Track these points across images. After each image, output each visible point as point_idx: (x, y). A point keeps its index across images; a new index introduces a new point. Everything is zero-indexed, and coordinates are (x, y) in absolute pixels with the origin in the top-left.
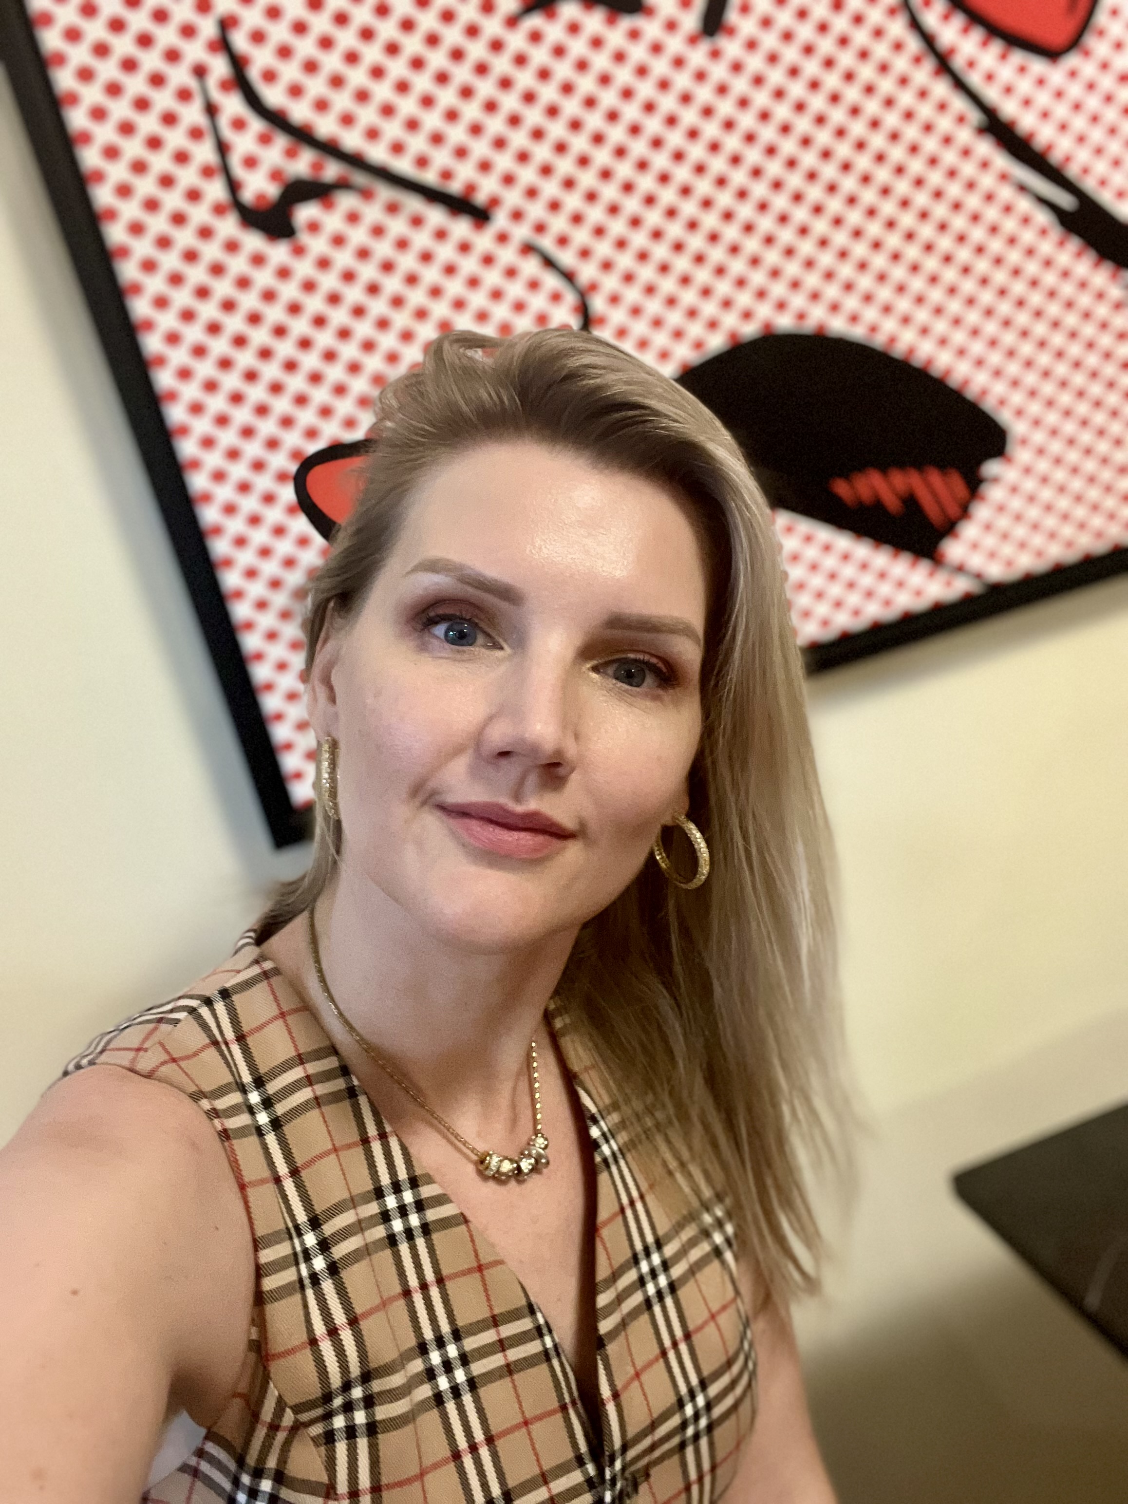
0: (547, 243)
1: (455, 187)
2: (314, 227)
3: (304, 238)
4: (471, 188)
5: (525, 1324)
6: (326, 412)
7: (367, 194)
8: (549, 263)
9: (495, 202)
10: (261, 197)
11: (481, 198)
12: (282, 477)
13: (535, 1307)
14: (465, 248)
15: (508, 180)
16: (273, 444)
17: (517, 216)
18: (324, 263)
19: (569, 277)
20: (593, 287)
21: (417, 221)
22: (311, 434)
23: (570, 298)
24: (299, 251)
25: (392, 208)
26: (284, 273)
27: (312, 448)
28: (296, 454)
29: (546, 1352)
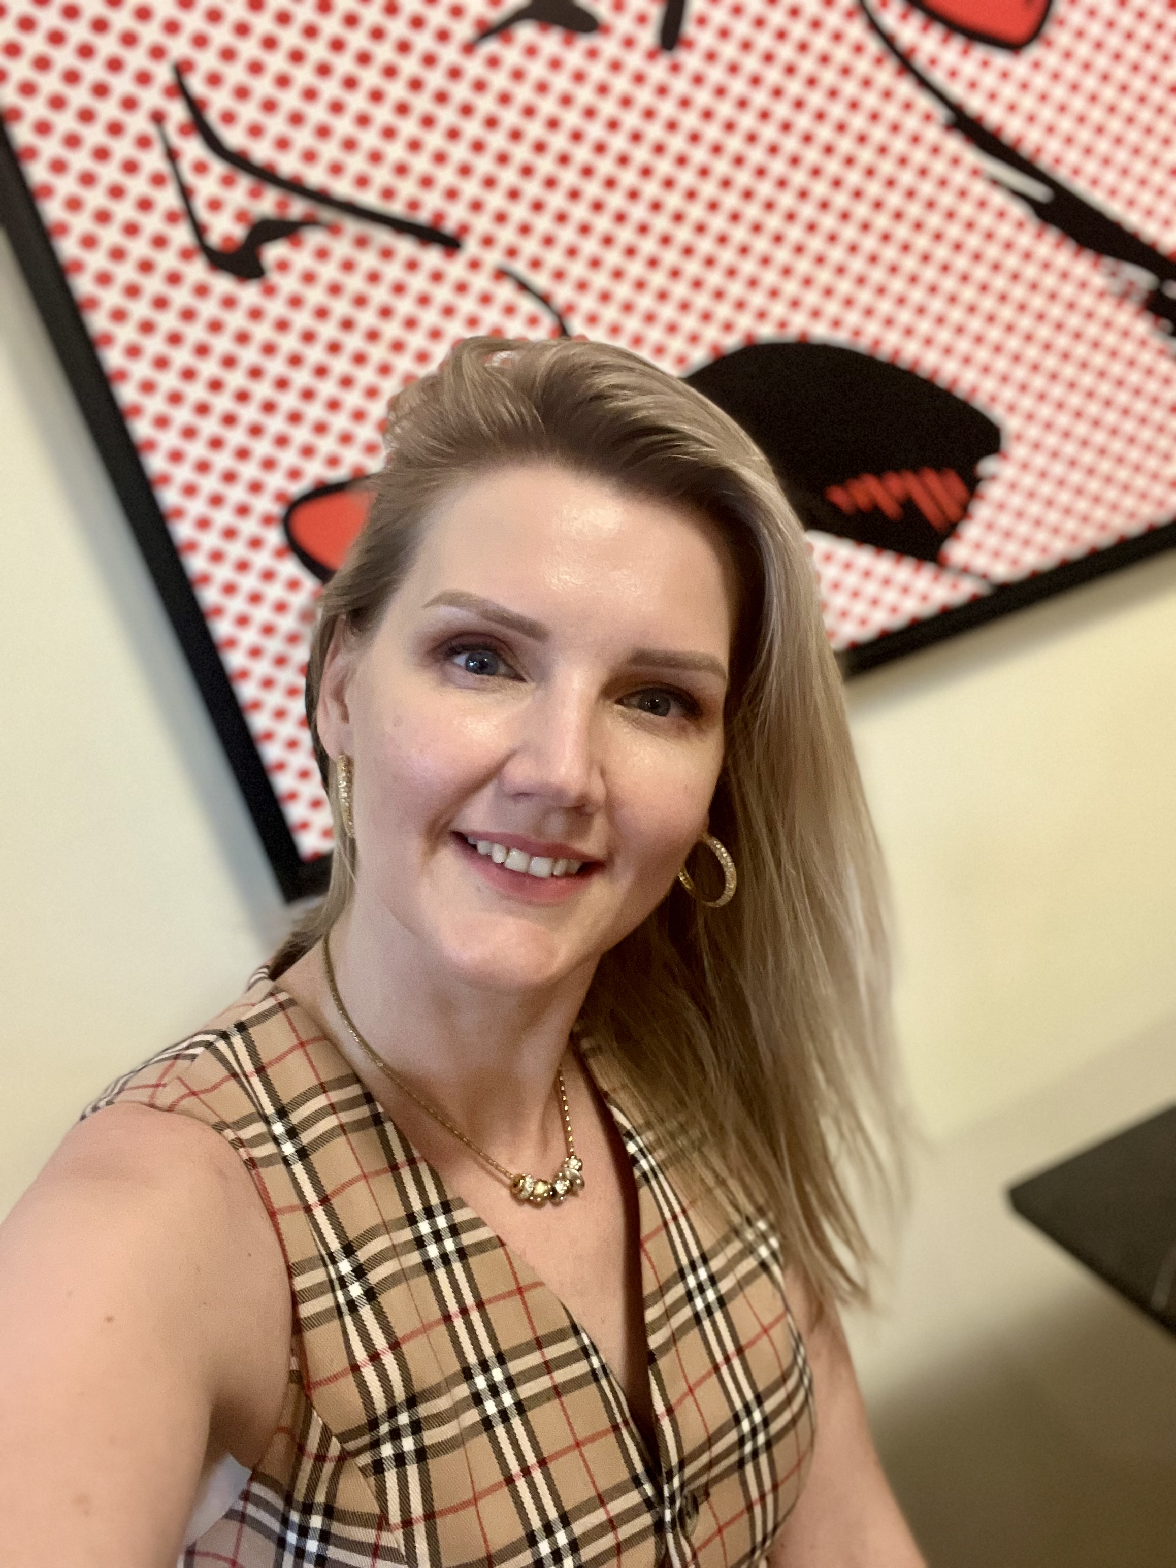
0: (520, 267)
1: (423, 217)
2: (283, 266)
3: (274, 277)
4: (439, 217)
5: (570, 1345)
6: (308, 451)
7: (334, 230)
8: (523, 287)
9: (464, 229)
10: (228, 239)
11: (450, 226)
12: (267, 520)
13: (579, 1327)
14: (437, 277)
15: (477, 206)
16: (256, 487)
17: (488, 241)
18: (296, 302)
19: (544, 299)
20: (570, 308)
21: (387, 254)
22: (294, 474)
23: (548, 321)
24: (270, 291)
25: (361, 242)
26: (256, 314)
27: (296, 489)
28: (280, 497)
29: (593, 1371)
